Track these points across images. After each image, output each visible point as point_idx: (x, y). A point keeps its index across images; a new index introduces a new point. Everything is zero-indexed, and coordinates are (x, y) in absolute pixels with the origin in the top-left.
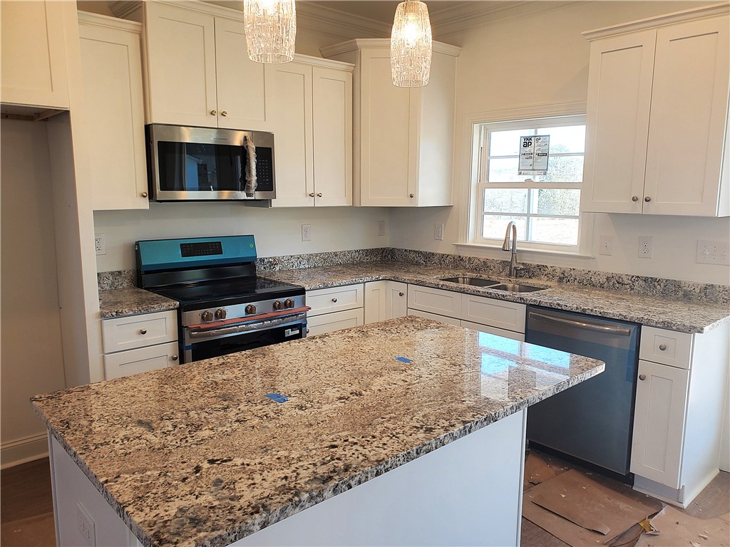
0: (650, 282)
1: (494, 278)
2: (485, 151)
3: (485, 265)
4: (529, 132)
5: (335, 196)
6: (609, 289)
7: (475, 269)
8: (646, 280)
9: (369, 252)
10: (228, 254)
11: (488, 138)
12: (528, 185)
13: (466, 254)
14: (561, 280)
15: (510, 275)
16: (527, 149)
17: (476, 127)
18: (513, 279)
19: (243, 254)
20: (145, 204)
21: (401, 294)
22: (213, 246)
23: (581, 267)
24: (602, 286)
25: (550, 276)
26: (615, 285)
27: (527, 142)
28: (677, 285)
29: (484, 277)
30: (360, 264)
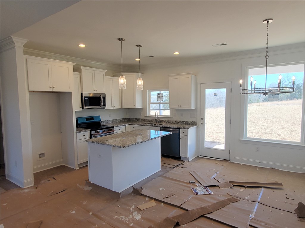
0: (183, 122)
1: (153, 123)
2: (150, 96)
3: (151, 121)
4: (159, 92)
5: (118, 106)
6: (176, 124)
7: (149, 122)
8: (182, 121)
9: (124, 119)
10: (95, 120)
11: (150, 93)
12: (160, 103)
13: (147, 118)
14: (167, 123)
15: (157, 122)
16: (159, 96)
17: (148, 91)
18: (157, 123)
19: (98, 120)
20: (81, 110)
21: (134, 128)
22: (92, 118)
23: (170, 120)
24: (175, 123)
25: (165, 122)
26: (177, 123)
27: (158, 94)
28: (187, 122)
29: (151, 123)
30: (122, 122)
